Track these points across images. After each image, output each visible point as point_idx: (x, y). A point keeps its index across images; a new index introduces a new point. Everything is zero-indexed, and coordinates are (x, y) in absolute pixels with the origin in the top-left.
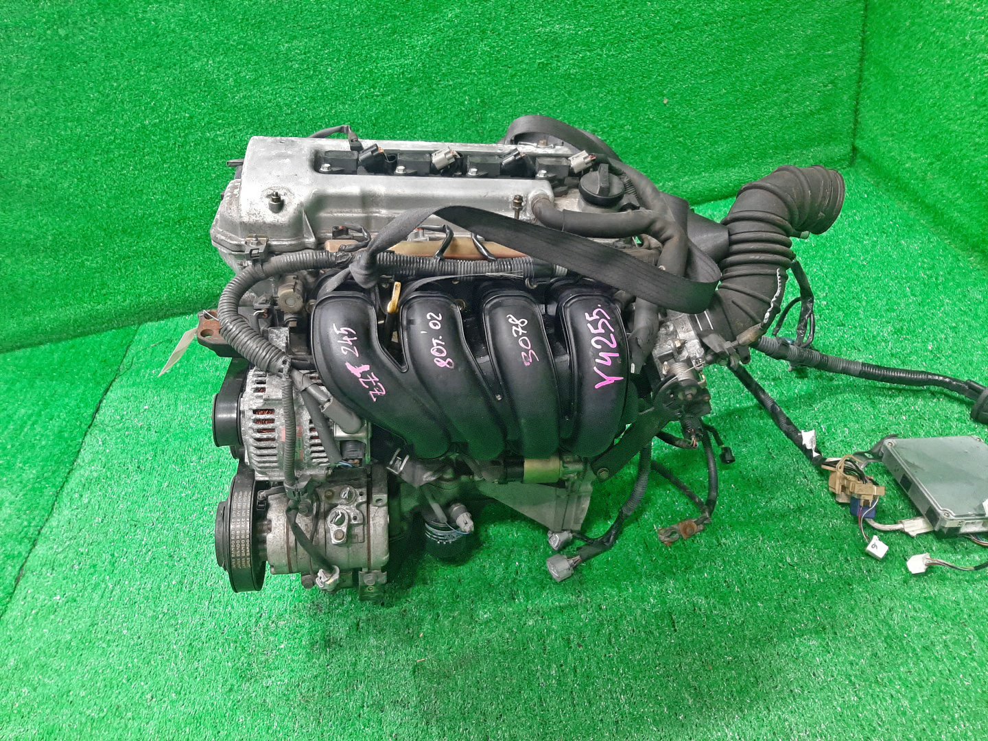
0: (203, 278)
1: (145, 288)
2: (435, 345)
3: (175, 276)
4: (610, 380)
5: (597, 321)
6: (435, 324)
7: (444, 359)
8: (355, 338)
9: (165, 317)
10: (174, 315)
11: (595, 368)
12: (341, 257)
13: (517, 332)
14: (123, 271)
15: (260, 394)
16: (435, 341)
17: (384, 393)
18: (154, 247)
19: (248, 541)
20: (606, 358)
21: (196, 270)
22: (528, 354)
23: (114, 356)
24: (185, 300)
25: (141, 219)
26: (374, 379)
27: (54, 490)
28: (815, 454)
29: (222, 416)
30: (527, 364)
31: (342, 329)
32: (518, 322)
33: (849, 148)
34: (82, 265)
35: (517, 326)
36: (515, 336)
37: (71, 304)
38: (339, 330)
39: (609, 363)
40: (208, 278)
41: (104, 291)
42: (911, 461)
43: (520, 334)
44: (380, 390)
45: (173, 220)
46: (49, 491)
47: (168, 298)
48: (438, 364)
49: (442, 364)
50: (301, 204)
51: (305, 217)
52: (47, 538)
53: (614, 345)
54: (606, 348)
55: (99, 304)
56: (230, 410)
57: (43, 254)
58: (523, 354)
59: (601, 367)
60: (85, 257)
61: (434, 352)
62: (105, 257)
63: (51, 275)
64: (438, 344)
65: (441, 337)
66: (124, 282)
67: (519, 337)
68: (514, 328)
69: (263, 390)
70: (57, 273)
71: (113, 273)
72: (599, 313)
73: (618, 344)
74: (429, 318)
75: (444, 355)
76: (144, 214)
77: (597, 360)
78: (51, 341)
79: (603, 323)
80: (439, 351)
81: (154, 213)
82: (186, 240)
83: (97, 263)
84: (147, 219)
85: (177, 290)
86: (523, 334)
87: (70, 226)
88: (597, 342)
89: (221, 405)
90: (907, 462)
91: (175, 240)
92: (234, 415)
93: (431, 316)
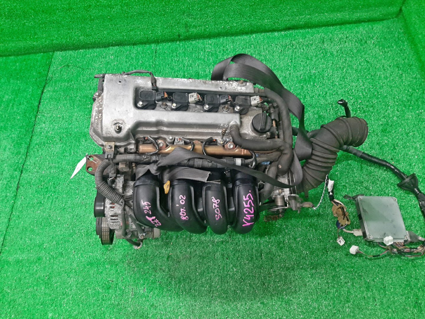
0: (81, 35)
1: (55, 37)
2: (182, 211)
3: (69, 33)
4: (248, 224)
5: (248, 200)
6: (182, 202)
7: (185, 217)
8: (150, 207)
9: (65, 50)
10: (69, 49)
11: (244, 220)
12: (146, 158)
13: (215, 206)
14: (44, 29)
15: (112, 209)
16: (182, 210)
17: (161, 225)
18: (58, 20)
19: (108, 236)
20: (248, 217)
21: (78, 31)
22: (218, 215)
23: (44, 71)
24: (74, 44)
25: (51, 6)
26: (157, 221)
27: (26, 145)
28: (331, 194)
29: (98, 208)
30: (217, 219)
31: (145, 202)
32: (216, 201)
33: (399, 9)
34: (24, 24)
35: (215, 203)
36: (214, 208)
37: (21, 41)
38: (144, 203)
39: (249, 219)
40: (84, 36)
41: (36, 37)
42: (365, 208)
43: (216, 207)
44: (159, 224)
45: (66, 8)
46: (24, 146)
47: (65, 42)
48: (182, 218)
49: (184, 218)
50: (129, 129)
51: (131, 134)
52: (27, 170)
53: (253, 212)
54: (249, 213)
55: (34, 42)
56: (101, 206)
57: (5, 17)
58: (216, 215)
59: (246, 220)
60: (25, 21)
61: (181, 214)
62: (35, 22)
63: (10, 27)
64: (183, 211)
65: (184, 208)
66: (45, 33)
67: (215, 208)
68: (214, 204)
69: (113, 207)
70: (13, 26)
71: (39, 29)
72: (249, 197)
73: (254, 211)
74: (180, 198)
75: (185, 215)
76: (52, 5)
77: (245, 217)
78: (14, 55)
79: (250, 202)
80: (183, 213)
81: (57, 4)
82: (73, 18)
83: (31, 24)
84: (54, 7)
85: (70, 39)
86: (217, 207)
87: (16, 6)
88: (246, 211)
89: (97, 204)
90: (363, 209)
91: (67, 17)
92: (102, 208)
93: (181, 197)
